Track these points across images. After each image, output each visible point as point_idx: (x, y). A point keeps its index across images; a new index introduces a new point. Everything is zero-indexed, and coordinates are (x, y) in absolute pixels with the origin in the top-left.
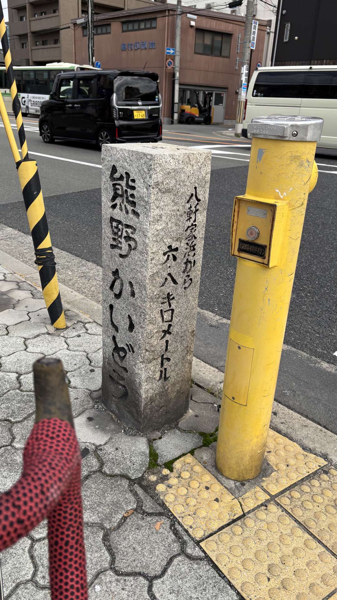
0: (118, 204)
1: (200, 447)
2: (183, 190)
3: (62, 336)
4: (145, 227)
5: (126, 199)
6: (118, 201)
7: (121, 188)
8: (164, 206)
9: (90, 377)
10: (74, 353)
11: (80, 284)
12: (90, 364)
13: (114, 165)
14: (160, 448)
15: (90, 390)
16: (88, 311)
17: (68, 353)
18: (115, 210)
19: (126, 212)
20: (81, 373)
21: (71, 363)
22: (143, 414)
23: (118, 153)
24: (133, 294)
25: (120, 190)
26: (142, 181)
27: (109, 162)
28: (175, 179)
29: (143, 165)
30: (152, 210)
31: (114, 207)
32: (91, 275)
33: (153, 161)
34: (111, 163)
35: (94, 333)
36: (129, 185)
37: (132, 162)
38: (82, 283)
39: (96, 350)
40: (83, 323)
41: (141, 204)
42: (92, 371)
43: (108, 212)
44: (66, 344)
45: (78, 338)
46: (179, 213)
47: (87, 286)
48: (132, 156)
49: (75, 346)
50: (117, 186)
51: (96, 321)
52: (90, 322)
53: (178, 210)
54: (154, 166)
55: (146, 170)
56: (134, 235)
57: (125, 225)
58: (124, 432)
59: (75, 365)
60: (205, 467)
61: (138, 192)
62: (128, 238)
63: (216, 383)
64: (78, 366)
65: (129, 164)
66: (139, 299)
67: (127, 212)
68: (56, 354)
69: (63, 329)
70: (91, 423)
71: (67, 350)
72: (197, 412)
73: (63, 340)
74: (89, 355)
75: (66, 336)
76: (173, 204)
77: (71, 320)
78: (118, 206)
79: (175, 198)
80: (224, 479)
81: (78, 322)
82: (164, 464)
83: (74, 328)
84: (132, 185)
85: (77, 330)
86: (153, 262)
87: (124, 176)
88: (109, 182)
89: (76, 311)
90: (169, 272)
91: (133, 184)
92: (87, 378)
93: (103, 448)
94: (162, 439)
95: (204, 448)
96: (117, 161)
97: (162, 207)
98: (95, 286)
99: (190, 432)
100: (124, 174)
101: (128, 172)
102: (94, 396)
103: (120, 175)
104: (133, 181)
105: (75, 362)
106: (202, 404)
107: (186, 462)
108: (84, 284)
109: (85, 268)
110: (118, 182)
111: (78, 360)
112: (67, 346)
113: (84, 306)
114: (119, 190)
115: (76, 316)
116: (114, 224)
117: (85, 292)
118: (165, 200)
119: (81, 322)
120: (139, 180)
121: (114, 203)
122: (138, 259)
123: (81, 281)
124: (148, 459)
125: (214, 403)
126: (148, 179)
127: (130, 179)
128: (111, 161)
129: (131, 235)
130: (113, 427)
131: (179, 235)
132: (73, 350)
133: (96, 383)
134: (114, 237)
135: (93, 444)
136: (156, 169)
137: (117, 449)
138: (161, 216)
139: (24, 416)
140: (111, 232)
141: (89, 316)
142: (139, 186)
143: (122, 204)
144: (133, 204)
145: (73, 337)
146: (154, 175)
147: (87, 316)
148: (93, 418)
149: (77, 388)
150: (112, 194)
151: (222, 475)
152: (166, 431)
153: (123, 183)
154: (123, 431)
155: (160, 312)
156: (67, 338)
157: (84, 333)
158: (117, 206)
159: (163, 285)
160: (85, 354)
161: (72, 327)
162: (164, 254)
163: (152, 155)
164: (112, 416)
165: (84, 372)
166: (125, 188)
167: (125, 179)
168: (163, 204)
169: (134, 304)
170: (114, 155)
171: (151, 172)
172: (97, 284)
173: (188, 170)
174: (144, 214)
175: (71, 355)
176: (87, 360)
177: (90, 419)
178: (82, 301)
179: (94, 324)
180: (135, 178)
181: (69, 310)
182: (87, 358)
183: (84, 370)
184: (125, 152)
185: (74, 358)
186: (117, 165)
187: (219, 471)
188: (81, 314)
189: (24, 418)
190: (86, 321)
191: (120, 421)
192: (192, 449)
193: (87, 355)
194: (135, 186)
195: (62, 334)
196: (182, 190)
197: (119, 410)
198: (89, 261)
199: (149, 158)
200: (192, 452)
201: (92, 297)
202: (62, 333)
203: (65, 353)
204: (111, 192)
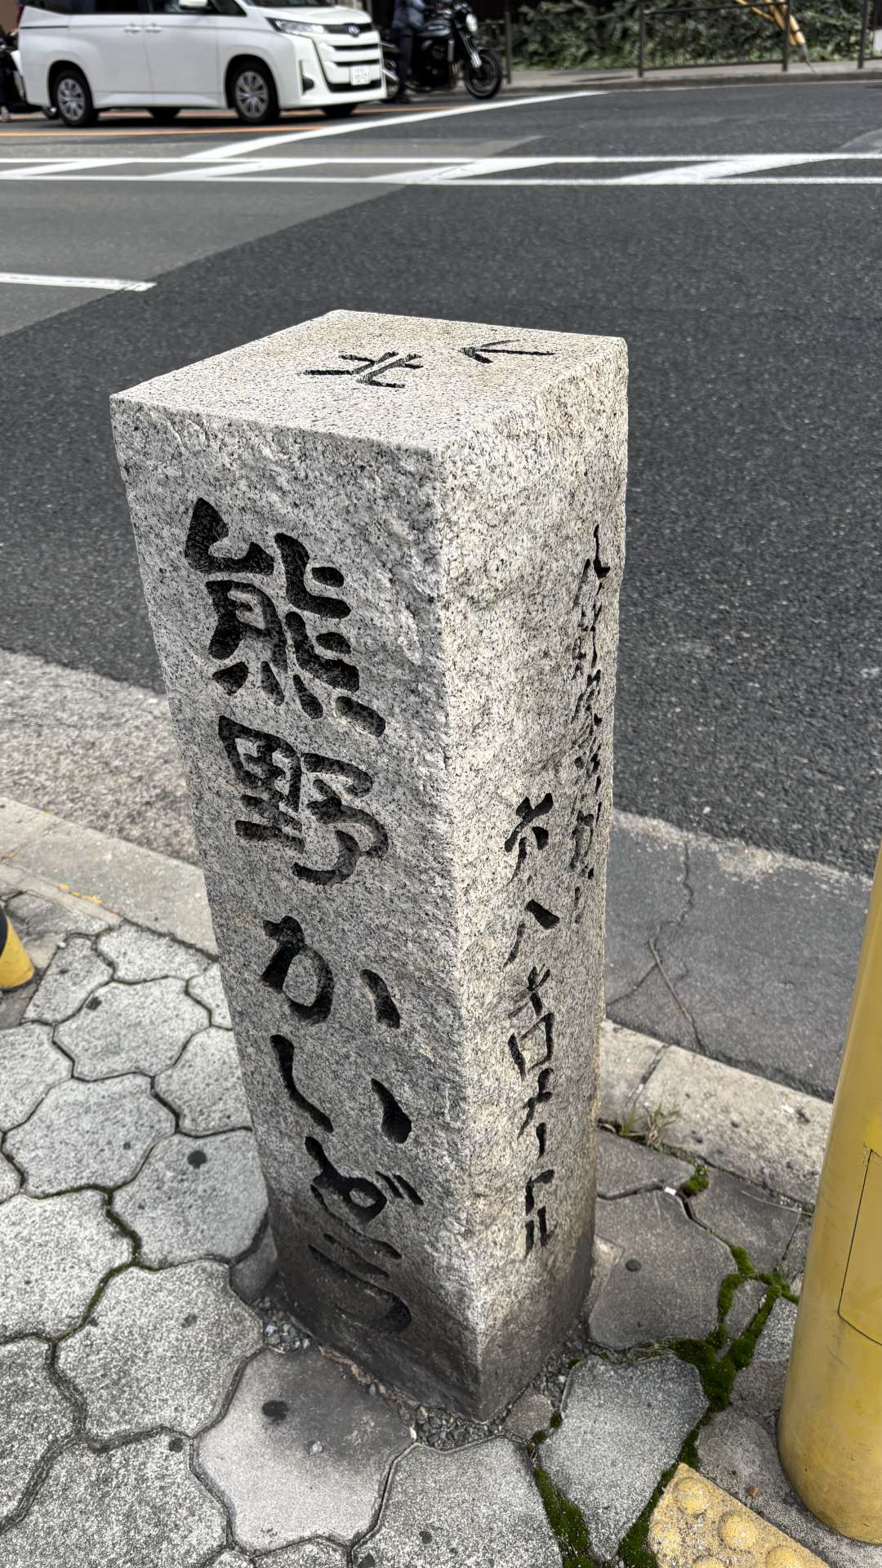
0: (254, 667)
1: (706, 1420)
2: (561, 562)
3: (33, 1021)
4: (423, 770)
5: (297, 651)
6: (251, 654)
7: (262, 603)
8: (496, 663)
9: (200, 1189)
10: (101, 1089)
11: (15, 755)
12: (177, 1126)
13: (201, 500)
14: (574, 1473)
15: (221, 1260)
16: (86, 880)
17: (81, 1098)
18: (241, 691)
19: (304, 704)
20: (160, 1182)
21: (109, 1143)
22: (484, 1373)
23: (215, 445)
24: (389, 1013)
25: (258, 610)
26: (384, 578)
27: (173, 487)
28: (530, 531)
29: (381, 502)
30: (453, 699)
31: (234, 677)
32: (39, 707)
33: (438, 484)
34: (182, 491)
35: (144, 976)
36: (305, 591)
37: (309, 487)
38: (18, 750)
39: (174, 1053)
40: (86, 936)
41: (389, 677)
42: (197, 1159)
43: (202, 698)
44: (60, 1056)
45: (93, 1014)
46: (547, 665)
47: (41, 757)
48: (303, 456)
49: (95, 1055)
50: (235, 595)
51: (130, 916)
52: (110, 929)
53: (546, 654)
54: (443, 502)
55: (400, 528)
56: (366, 798)
57: (308, 756)
58: (420, 1438)
59: (127, 1146)
60: (760, 1513)
61: (365, 625)
62: (330, 808)
63: (631, 1086)
64: (139, 1148)
65: (289, 499)
66: (423, 1031)
67: (313, 705)
68: (39, 1113)
69: (28, 983)
70: (283, 1430)
71: (74, 1084)
72: (625, 1244)
73: (44, 1038)
74: (162, 1086)
75: (48, 1016)
76: (524, 635)
77: (41, 935)
78: (255, 676)
79: (532, 608)
80: (845, 1549)
81: (70, 936)
82: (618, 1553)
83: (63, 972)
84: (327, 594)
85: (77, 975)
86: (473, 895)
87: (269, 551)
88: (184, 573)
89: (49, 891)
90: (528, 900)
91: (331, 592)
92: (189, 1200)
93: (372, 1553)
94: (568, 1424)
95: (720, 1417)
96: (216, 483)
97: (486, 670)
98: (68, 752)
99: (644, 1351)
100: (272, 543)
101: (293, 535)
102: (247, 1281)
103: (246, 547)
104: (331, 575)
105: (122, 1134)
106: (627, 1201)
107: (690, 1512)
108: (27, 753)
109: (9, 682)
110: (236, 577)
111: (128, 1119)
112: (66, 1063)
113: (64, 857)
114: (250, 609)
115: (52, 911)
116: (245, 746)
117: (44, 787)
118: (494, 637)
119: (80, 935)
120: (366, 573)
121: (229, 662)
122: (400, 892)
123: (14, 742)
124: (556, 1549)
125: (662, 1181)
126: (419, 568)
127: (309, 568)
128: (181, 481)
129: (346, 799)
130: (369, 1422)
131: (551, 746)
132: (94, 1076)
133: (231, 1217)
134: (249, 793)
135: (329, 1539)
136: (454, 518)
137: (426, 1537)
138: (485, 711)
139: (20, 1485)
140: (232, 771)
141: (96, 899)
142: (367, 603)
143: (274, 670)
144: (347, 675)
145: (73, 1015)
146: (445, 549)
147: (91, 905)
148: (282, 1403)
149: (171, 1265)
150: (213, 622)
151: (832, 1531)
152: (562, 1379)
153: (275, 584)
154: (414, 1434)
155: (507, 1049)
156: (53, 1025)
157: (107, 983)
158: (250, 678)
159: (513, 956)
160: (140, 1080)
161: (54, 970)
162: (508, 846)
163: (427, 456)
164: (347, 1368)
165: (169, 1174)
166: (284, 607)
167: (280, 567)
168: (488, 653)
169: (398, 1050)
170: (196, 454)
171: (433, 538)
172: (74, 743)
173: (567, 463)
174: (409, 715)
175: (99, 1105)
176: (164, 1113)
177: (274, 1411)
178: (50, 837)
179: (129, 933)
180: (340, 561)
181: (20, 893)
182: (157, 1096)
183: (168, 1167)
184: (255, 441)
185: (112, 1115)
186: (224, 501)
187: (814, 1517)
188: (67, 900)
189: (24, 1495)
190: (96, 927)
191: (389, 1386)
192: (684, 1436)
193: (153, 1086)
194: (345, 598)
195: (31, 1013)
196: (554, 566)
197: (372, 1352)
198: (13, 651)
199: (412, 469)
200: (688, 1454)
201: (72, 801)
202: (31, 1007)
203: (71, 1099)
204: (202, 616)
